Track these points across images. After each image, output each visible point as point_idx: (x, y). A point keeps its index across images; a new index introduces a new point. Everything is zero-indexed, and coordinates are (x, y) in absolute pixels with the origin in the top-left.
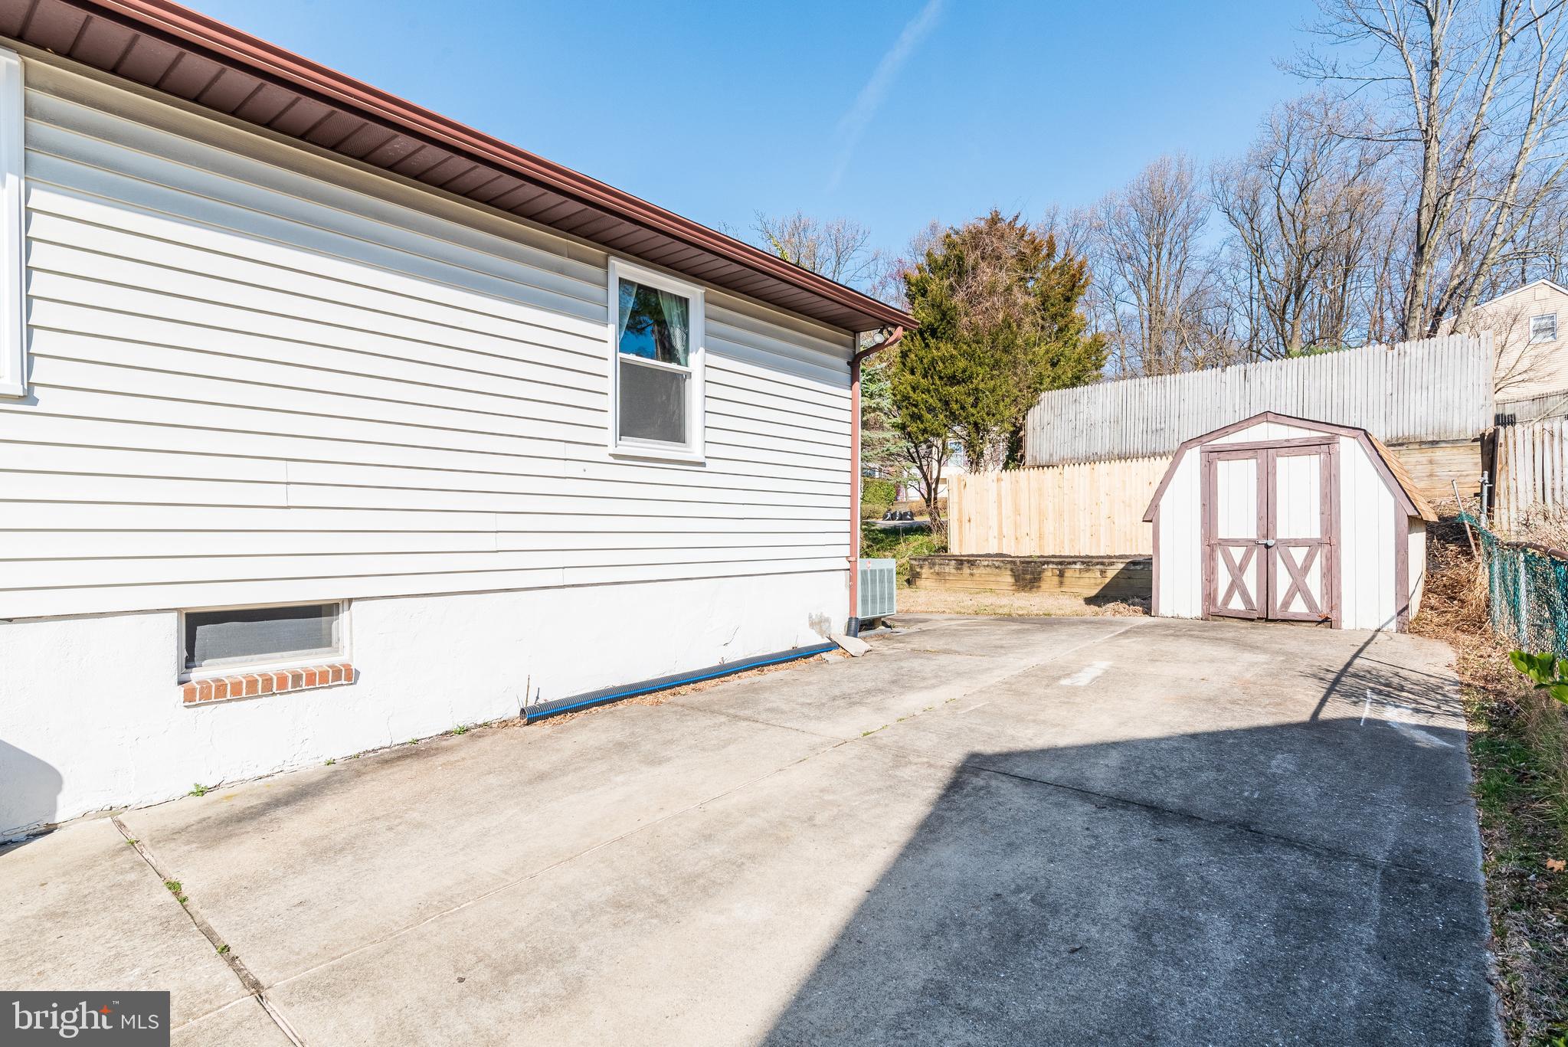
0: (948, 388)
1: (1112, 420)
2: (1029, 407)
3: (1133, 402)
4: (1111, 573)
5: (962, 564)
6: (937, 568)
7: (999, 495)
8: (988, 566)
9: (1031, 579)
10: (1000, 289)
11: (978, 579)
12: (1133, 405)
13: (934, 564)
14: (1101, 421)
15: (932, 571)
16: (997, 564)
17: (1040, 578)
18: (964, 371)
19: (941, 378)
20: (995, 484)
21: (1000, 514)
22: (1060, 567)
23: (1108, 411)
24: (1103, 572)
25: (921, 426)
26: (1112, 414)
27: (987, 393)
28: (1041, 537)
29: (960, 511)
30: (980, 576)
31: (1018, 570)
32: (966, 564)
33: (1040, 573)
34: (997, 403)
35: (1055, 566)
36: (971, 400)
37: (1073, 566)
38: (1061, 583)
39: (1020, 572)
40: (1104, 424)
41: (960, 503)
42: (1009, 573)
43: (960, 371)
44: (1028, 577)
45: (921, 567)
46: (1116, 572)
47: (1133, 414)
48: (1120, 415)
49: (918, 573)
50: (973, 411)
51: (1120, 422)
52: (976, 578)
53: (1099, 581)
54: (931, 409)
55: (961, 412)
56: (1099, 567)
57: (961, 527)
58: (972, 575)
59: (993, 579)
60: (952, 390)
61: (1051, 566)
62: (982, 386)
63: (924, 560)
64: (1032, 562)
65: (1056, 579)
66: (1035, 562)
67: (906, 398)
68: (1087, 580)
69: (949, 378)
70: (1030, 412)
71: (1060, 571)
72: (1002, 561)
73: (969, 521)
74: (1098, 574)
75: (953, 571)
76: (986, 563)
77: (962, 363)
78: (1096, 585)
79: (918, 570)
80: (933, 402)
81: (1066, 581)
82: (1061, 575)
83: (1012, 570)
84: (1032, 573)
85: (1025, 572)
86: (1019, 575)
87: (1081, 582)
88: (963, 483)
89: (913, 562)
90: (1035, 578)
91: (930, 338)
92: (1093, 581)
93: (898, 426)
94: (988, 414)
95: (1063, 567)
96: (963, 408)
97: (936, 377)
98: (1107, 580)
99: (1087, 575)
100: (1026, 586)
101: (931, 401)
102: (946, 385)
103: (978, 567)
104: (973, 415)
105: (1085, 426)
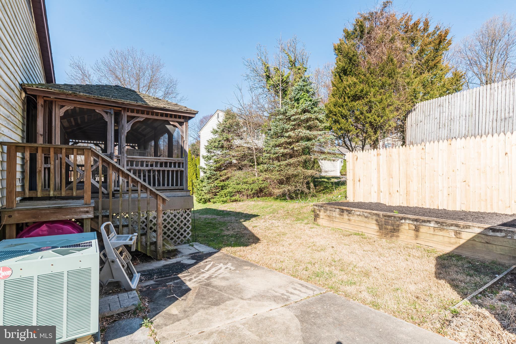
0: (353, 103)
1: (467, 115)
2: (409, 112)
3: (485, 101)
4: (466, 236)
5: (343, 212)
6: (328, 212)
7: (378, 165)
8: (360, 215)
9: (391, 229)
10: (387, 40)
11: (353, 223)
12: (485, 103)
13: (327, 210)
14: (458, 117)
15: (326, 214)
16: (366, 214)
17: (399, 230)
18: (362, 91)
19: (349, 97)
20: (376, 158)
21: (379, 177)
22: (415, 223)
23: (464, 109)
24: (457, 234)
25: (339, 126)
26: (468, 112)
27: (377, 103)
28: (407, 194)
29: (354, 174)
30: (355, 222)
31: (381, 221)
32: (345, 213)
33: (398, 226)
34: (384, 109)
35: (411, 222)
36: (366, 108)
37: (428, 224)
38: (417, 237)
39: (383, 222)
40: (461, 118)
41: (354, 170)
42: (375, 222)
43: (359, 91)
44: (389, 227)
45: (320, 211)
46: (471, 236)
47: (484, 109)
48: (474, 111)
49: (318, 214)
50: (369, 115)
51: (474, 116)
52: (352, 222)
53: (453, 240)
54: (344, 117)
55: (361, 116)
56: (453, 228)
57: (354, 184)
58: (349, 220)
59: (363, 225)
60: (355, 104)
61: (408, 221)
62: (373, 99)
63: (322, 207)
64: (392, 216)
65: (412, 233)
66: (395, 217)
67: (331, 112)
68: (441, 238)
69: (353, 96)
70: (409, 116)
71: (416, 226)
72: (370, 213)
73: (359, 181)
74: (452, 234)
75: (338, 216)
76: (358, 213)
77: (360, 87)
78: (450, 243)
79: (318, 212)
80: (345, 112)
81: (420, 234)
82: (417, 230)
83: (377, 220)
84: (392, 225)
85: (386, 223)
86: (382, 225)
87: (435, 238)
88: (356, 157)
89: (315, 207)
90: (394, 229)
91: (343, 76)
92: (446, 239)
93: (328, 128)
94: (378, 117)
95: (418, 223)
96: (362, 113)
97: (346, 98)
98: (462, 242)
99: (441, 233)
100: (387, 234)
101: (344, 111)
102: (352, 101)
103: (353, 215)
104: (369, 118)
105: (447, 121)
